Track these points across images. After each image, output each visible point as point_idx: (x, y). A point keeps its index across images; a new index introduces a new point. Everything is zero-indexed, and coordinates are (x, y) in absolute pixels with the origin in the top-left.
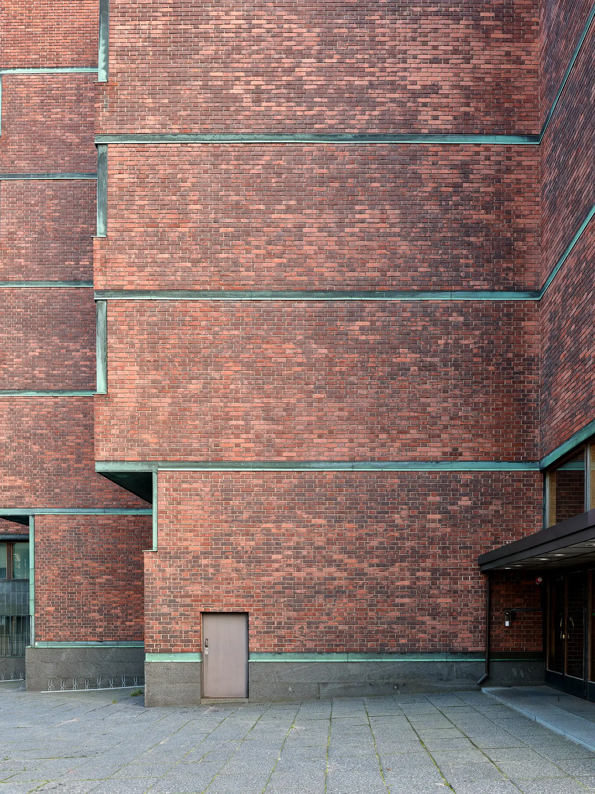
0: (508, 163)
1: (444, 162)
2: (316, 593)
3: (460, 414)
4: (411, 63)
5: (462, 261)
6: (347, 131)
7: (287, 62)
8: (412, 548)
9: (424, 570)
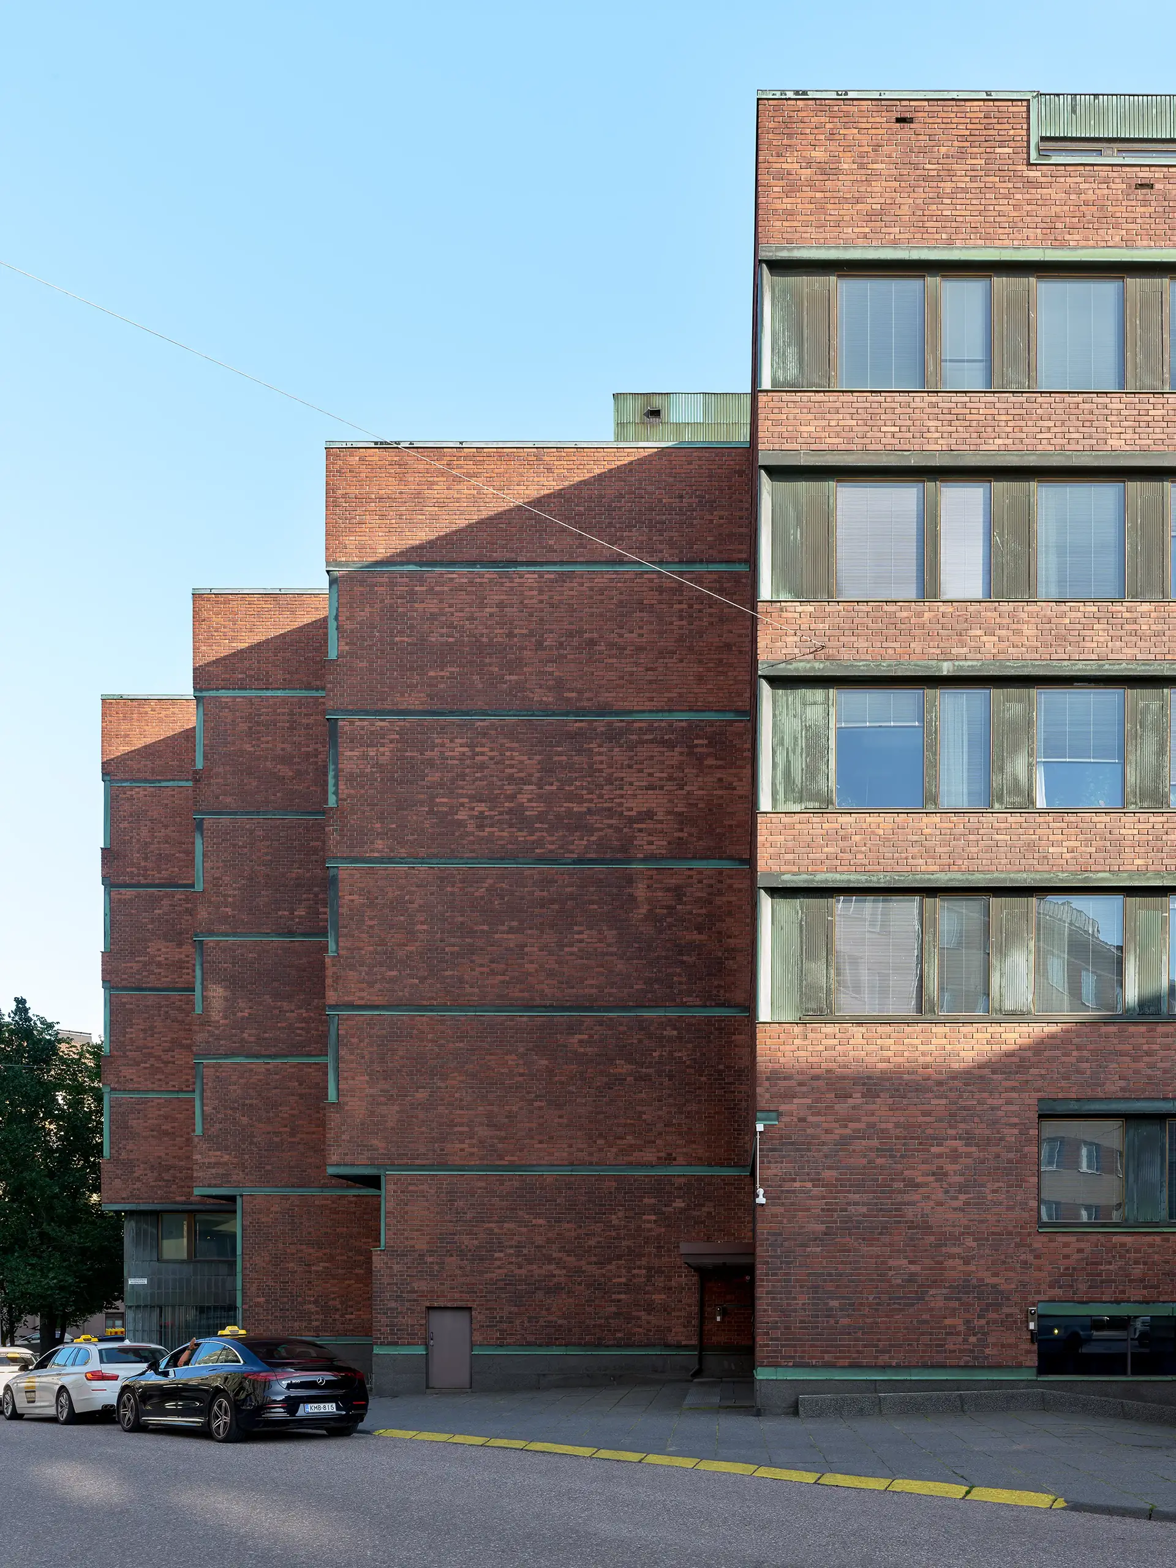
0: (719, 886)
1: (659, 886)
2: (536, 1289)
3: (674, 1121)
4: (628, 790)
5: (675, 978)
6: (566, 855)
7: (510, 789)
8: (628, 1247)
9: (640, 1268)
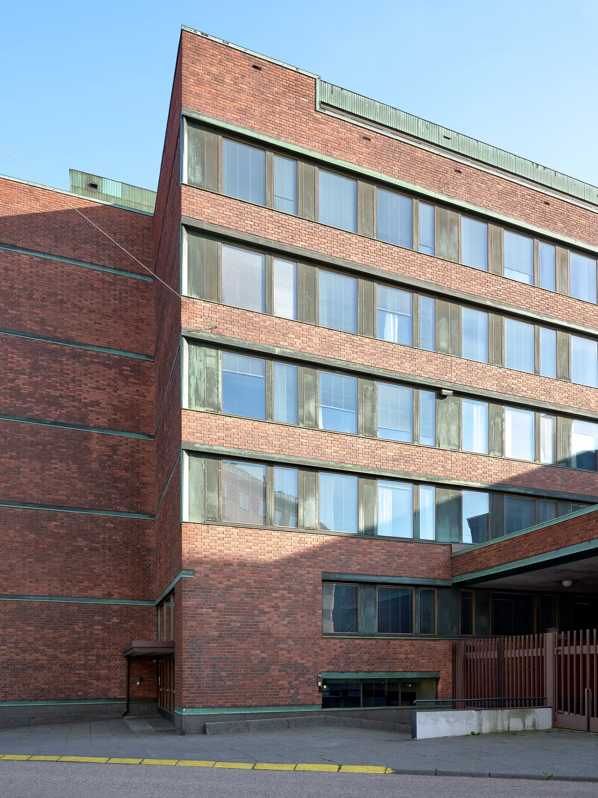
0: (138, 448)
1: (103, 443)
2: (28, 667)
3: (112, 574)
4: (84, 387)
5: (112, 495)
6: (46, 419)
7: (11, 375)
8: (86, 644)
9: (92, 655)
